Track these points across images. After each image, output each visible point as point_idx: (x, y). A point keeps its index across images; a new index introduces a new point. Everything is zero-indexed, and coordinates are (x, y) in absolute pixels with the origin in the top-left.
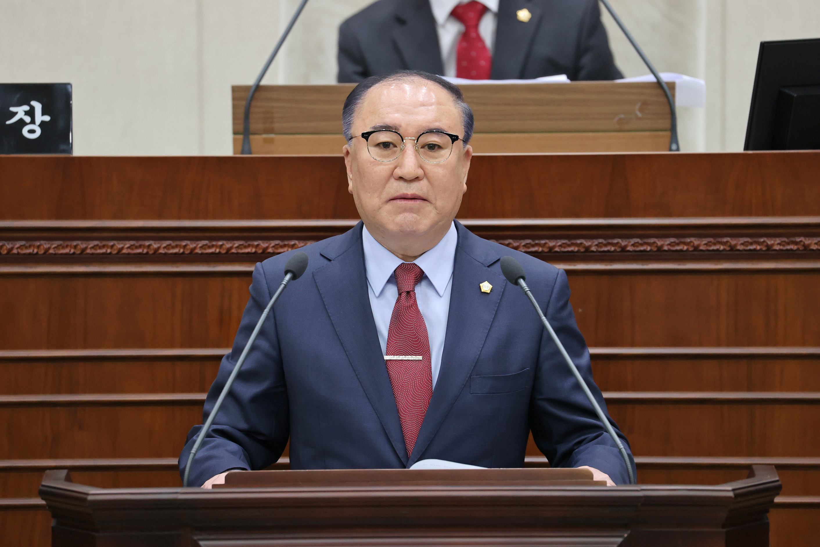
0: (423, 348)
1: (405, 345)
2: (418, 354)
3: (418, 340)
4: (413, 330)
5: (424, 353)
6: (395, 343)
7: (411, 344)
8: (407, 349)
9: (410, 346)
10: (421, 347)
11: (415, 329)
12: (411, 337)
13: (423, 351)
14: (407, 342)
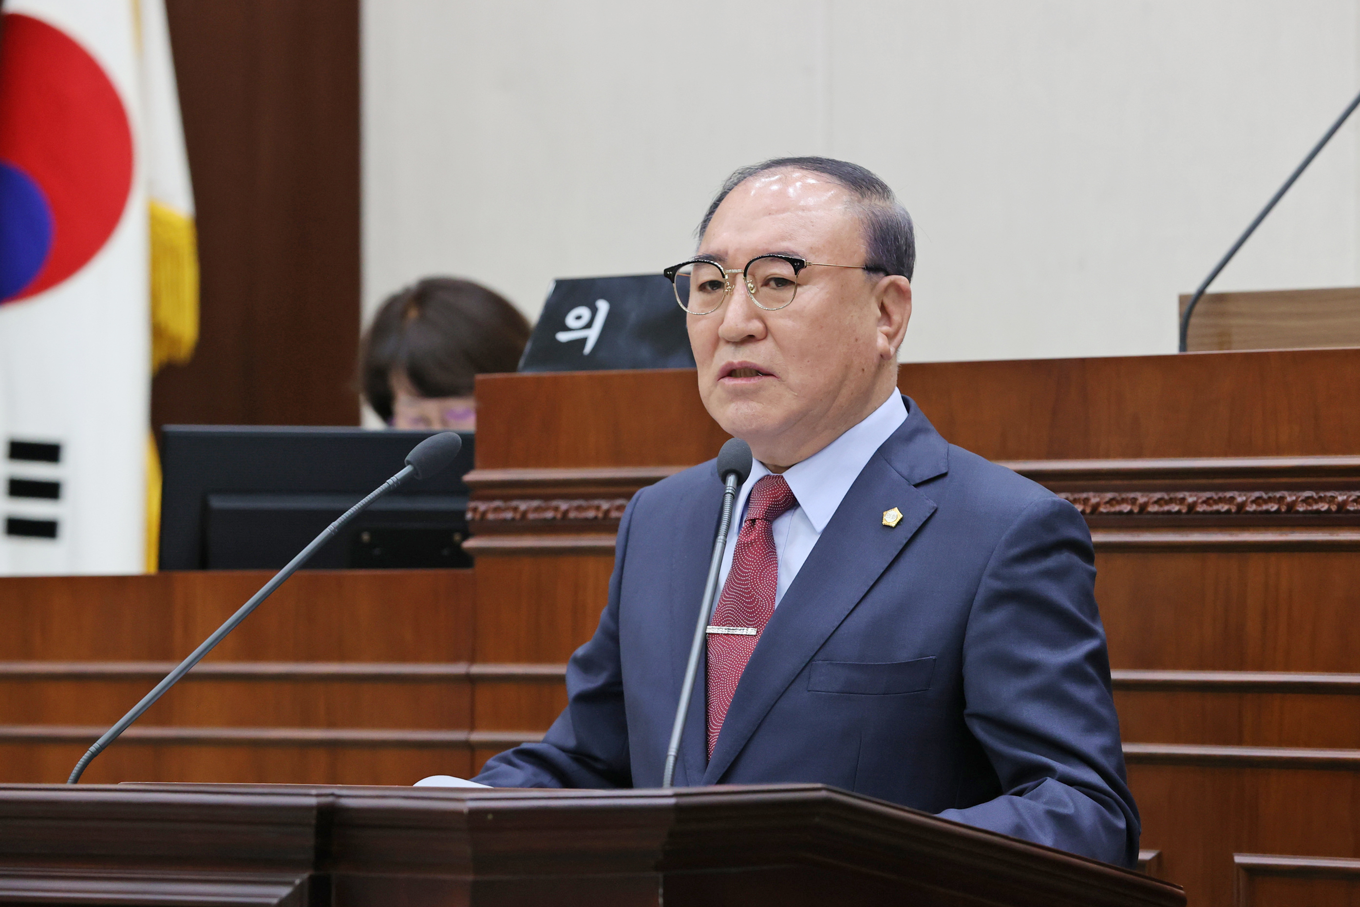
0: (760, 615)
1: (735, 609)
2: (753, 625)
3: (754, 601)
4: (747, 584)
5: (762, 625)
6: (724, 605)
7: (743, 608)
8: (738, 615)
9: (741, 611)
10: (758, 614)
11: (751, 582)
12: (743, 596)
13: (760, 620)
14: (738, 604)
